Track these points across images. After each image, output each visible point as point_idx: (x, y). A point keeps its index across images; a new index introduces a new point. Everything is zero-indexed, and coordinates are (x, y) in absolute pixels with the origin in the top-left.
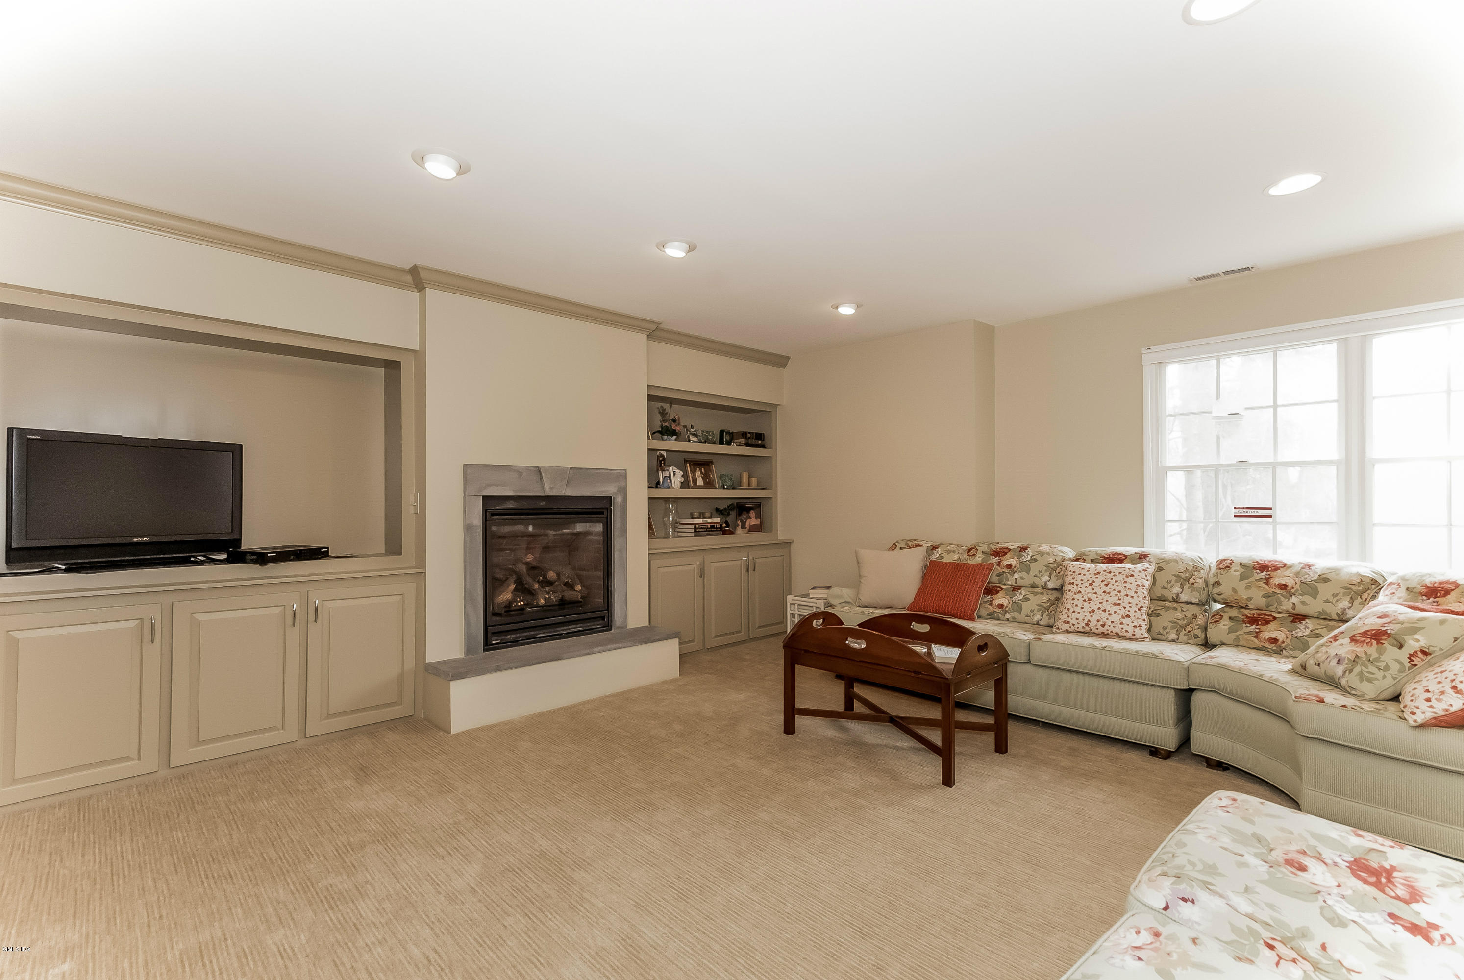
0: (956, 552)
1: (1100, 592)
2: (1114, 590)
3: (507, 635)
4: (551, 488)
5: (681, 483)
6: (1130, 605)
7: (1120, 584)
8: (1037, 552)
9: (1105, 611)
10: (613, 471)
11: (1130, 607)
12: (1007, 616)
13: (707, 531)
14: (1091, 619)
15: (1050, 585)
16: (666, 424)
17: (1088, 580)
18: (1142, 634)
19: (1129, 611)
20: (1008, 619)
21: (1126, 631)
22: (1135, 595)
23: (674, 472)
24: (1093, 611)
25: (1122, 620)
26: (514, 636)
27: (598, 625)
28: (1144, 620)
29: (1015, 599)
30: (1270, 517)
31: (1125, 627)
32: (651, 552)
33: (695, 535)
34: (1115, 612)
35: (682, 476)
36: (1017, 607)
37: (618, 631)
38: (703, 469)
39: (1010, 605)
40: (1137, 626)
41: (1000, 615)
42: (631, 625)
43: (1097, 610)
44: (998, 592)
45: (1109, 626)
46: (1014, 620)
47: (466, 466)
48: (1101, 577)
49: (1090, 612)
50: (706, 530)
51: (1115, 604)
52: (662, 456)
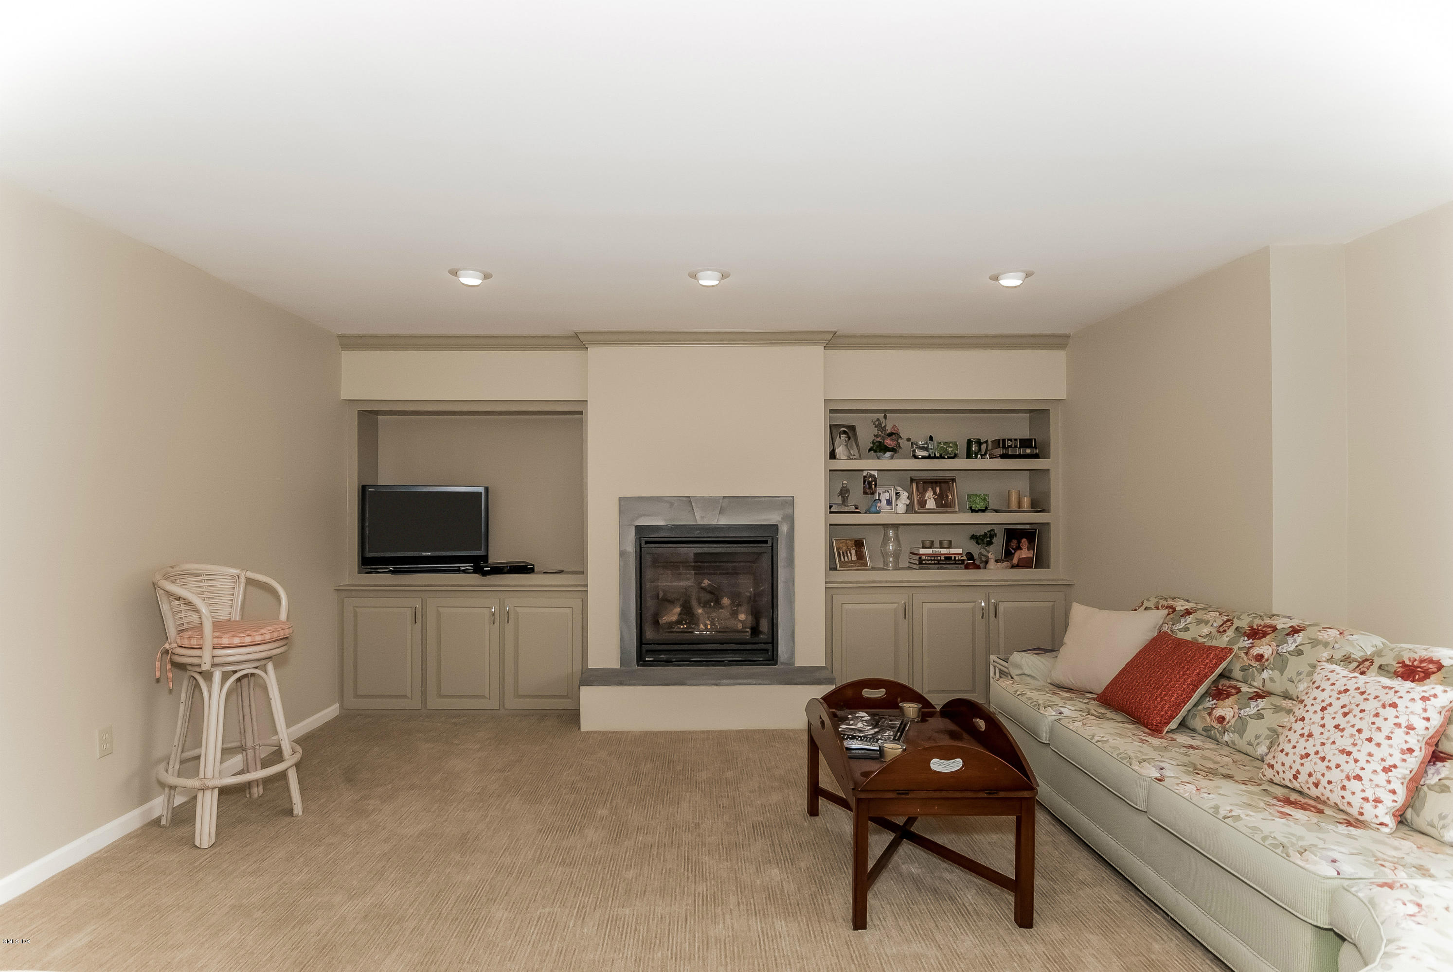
0: (1210, 624)
1: (1330, 724)
2: (1353, 726)
3: (660, 655)
4: (702, 517)
5: (907, 505)
6: (1369, 758)
7: (1367, 718)
8: (1310, 639)
9: (1323, 759)
10: (777, 499)
11: (1368, 761)
12: (1226, 737)
13: (939, 564)
14: (1301, 769)
16: (879, 439)
17: (1323, 701)
18: (1376, 816)
19: (1363, 769)
21: (1349, 803)
22: (1385, 743)
23: (897, 494)
24: (1307, 755)
25: (1346, 782)
26: (668, 656)
27: (761, 657)
28: (1394, 792)
29: (1243, 713)
31: (1349, 797)
32: (829, 585)
33: (920, 569)
34: (1338, 766)
35: (908, 498)
36: (1241, 726)
37: (782, 666)
38: (938, 489)
39: (1233, 721)
40: (1371, 798)
41: (1218, 735)
42: (799, 662)
43: (1312, 756)
44: (1228, 696)
45: (1325, 788)
47: (621, 499)
48: (1345, 699)
49: (1302, 757)
50: (939, 562)
51: (1342, 751)
52: (872, 476)
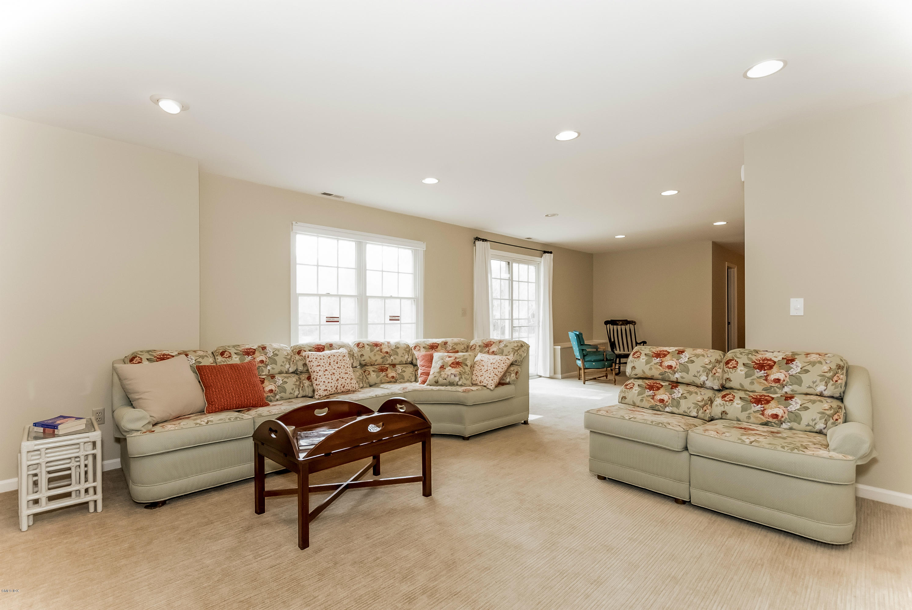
15: (291, 370)
20: (277, 399)
30: (338, 322)
46: (282, 399)
